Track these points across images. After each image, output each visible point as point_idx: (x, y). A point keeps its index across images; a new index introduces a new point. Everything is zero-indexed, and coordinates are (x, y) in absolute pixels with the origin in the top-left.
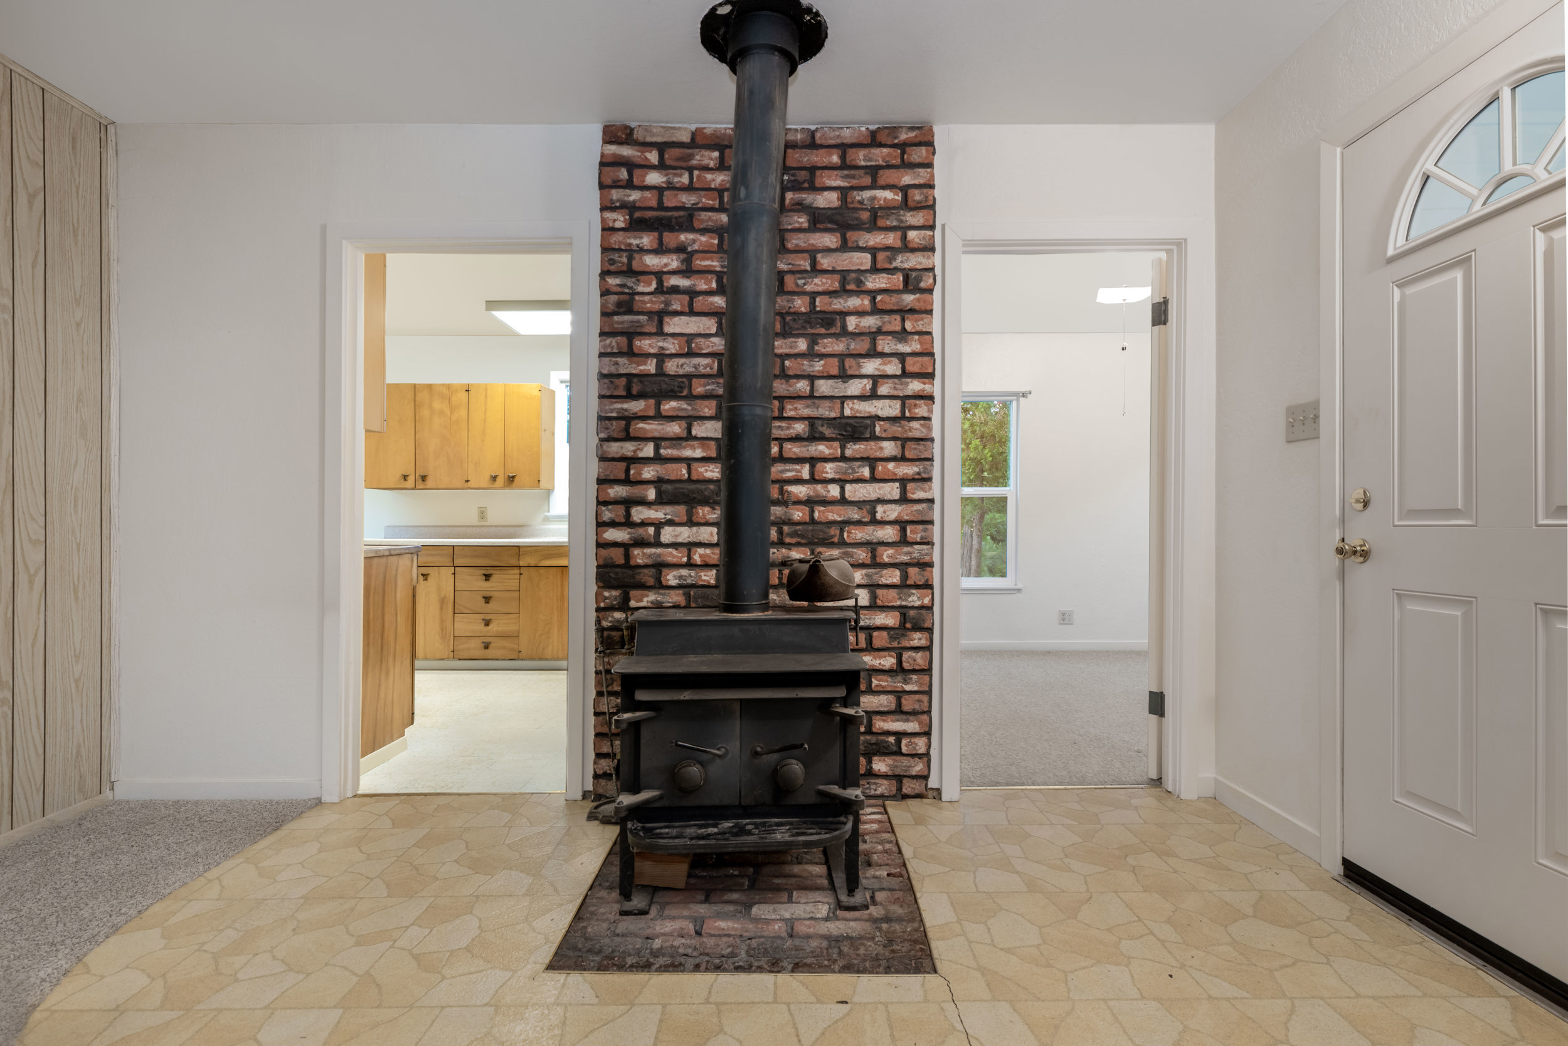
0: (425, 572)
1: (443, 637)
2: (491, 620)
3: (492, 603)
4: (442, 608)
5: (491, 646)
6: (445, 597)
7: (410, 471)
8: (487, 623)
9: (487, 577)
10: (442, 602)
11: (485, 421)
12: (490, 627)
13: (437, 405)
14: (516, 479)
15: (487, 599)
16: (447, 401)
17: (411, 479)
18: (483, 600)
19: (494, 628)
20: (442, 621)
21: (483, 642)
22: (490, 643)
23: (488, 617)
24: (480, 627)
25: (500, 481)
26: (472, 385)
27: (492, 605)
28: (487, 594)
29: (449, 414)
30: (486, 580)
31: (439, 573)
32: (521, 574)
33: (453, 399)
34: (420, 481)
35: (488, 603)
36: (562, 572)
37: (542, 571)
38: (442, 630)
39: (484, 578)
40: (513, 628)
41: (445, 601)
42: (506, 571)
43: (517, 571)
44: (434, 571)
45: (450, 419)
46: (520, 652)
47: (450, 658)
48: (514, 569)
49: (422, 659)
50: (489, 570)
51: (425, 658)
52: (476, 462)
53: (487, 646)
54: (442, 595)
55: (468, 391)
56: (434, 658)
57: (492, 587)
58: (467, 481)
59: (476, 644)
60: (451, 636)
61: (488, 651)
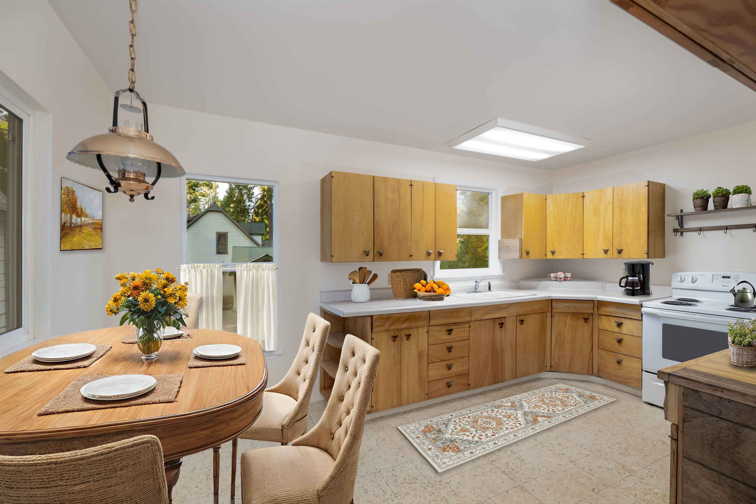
0: (408, 333)
1: (420, 385)
2: (452, 364)
3: (453, 351)
4: (420, 361)
5: (452, 384)
6: (422, 351)
7: (370, 247)
8: (449, 367)
9: (449, 332)
10: (420, 355)
11: (423, 210)
12: (451, 370)
13: (390, 194)
14: (443, 254)
15: (450, 349)
16: (397, 193)
17: (371, 254)
18: (447, 350)
19: (454, 370)
20: (420, 371)
21: (447, 383)
22: (451, 382)
23: (450, 363)
24: (446, 372)
25: (433, 255)
26: (414, 181)
27: (454, 353)
28: (450, 345)
29: (398, 202)
30: (449, 334)
31: (417, 333)
32: (470, 327)
33: (401, 190)
34: (378, 256)
35: (450, 352)
36: (493, 323)
37: (482, 323)
38: (420, 378)
40: (466, 367)
41: (422, 355)
42: (460, 326)
43: (467, 325)
44: (413, 332)
45: (399, 207)
46: (469, 385)
47: (424, 400)
48: (465, 324)
49: (406, 405)
50: (450, 327)
51: (408, 403)
52: (417, 242)
53: (449, 386)
54: (420, 350)
55: (411, 185)
56: (414, 402)
57: (452, 339)
58: (411, 256)
59: (442, 385)
60: (426, 383)
61: (450, 389)
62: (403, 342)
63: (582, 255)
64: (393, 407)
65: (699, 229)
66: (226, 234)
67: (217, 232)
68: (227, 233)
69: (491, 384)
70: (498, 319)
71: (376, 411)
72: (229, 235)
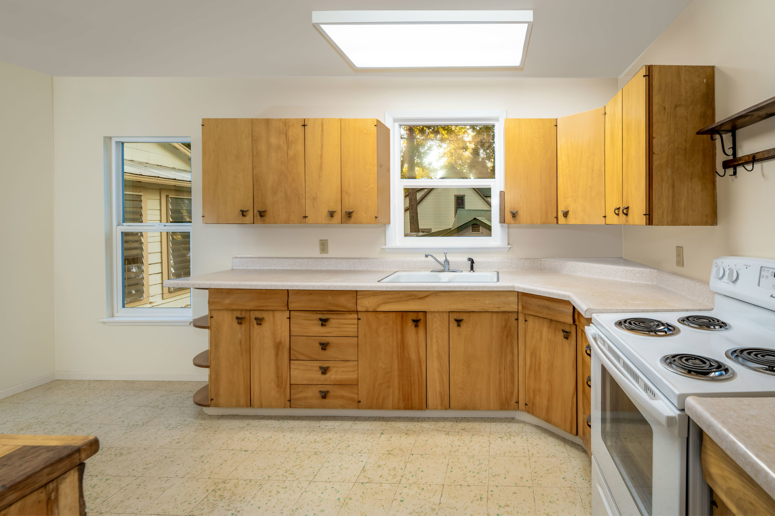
0: (259, 316)
1: (278, 386)
2: (328, 367)
3: (329, 348)
4: (277, 355)
5: (329, 395)
6: (280, 342)
7: (248, 206)
8: (324, 371)
9: (324, 322)
10: (278, 346)
11: (321, 156)
12: (328, 375)
13: (274, 140)
14: (354, 215)
15: (324, 346)
16: (284, 137)
17: (250, 215)
18: (320, 347)
19: (332, 376)
20: (278, 368)
21: (320, 391)
22: (328, 392)
23: (325, 365)
24: (317, 375)
25: (338, 217)
26: (308, 119)
27: (330, 352)
28: (324, 340)
29: (286, 149)
30: (322, 325)
31: (274, 317)
32: (359, 319)
33: (290, 133)
34: (259, 217)
35: (325, 349)
36: (402, 318)
37: (381, 316)
38: (278, 377)
39: (320, 323)
40: (353, 376)
41: (280, 347)
42: (343, 317)
43: (355, 316)
44: (267, 316)
45: (287, 154)
46: (359, 402)
47: (285, 407)
48: (351, 314)
49: (258, 407)
50: (325, 315)
51: (261, 406)
52: (314, 199)
53: (324, 395)
54: (278, 341)
55: (304, 125)
56: (270, 407)
57: (329, 333)
58: (305, 217)
59: (313, 393)
60: (287, 385)
61: (326, 401)
62: (253, 326)
63: (604, 218)
64: (238, 406)
65: (751, 159)
66: (463, 197)
67: (455, 195)
68: (464, 195)
69: (399, 409)
70: (412, 313)
71: (217, 406)
72: (466, 198)
